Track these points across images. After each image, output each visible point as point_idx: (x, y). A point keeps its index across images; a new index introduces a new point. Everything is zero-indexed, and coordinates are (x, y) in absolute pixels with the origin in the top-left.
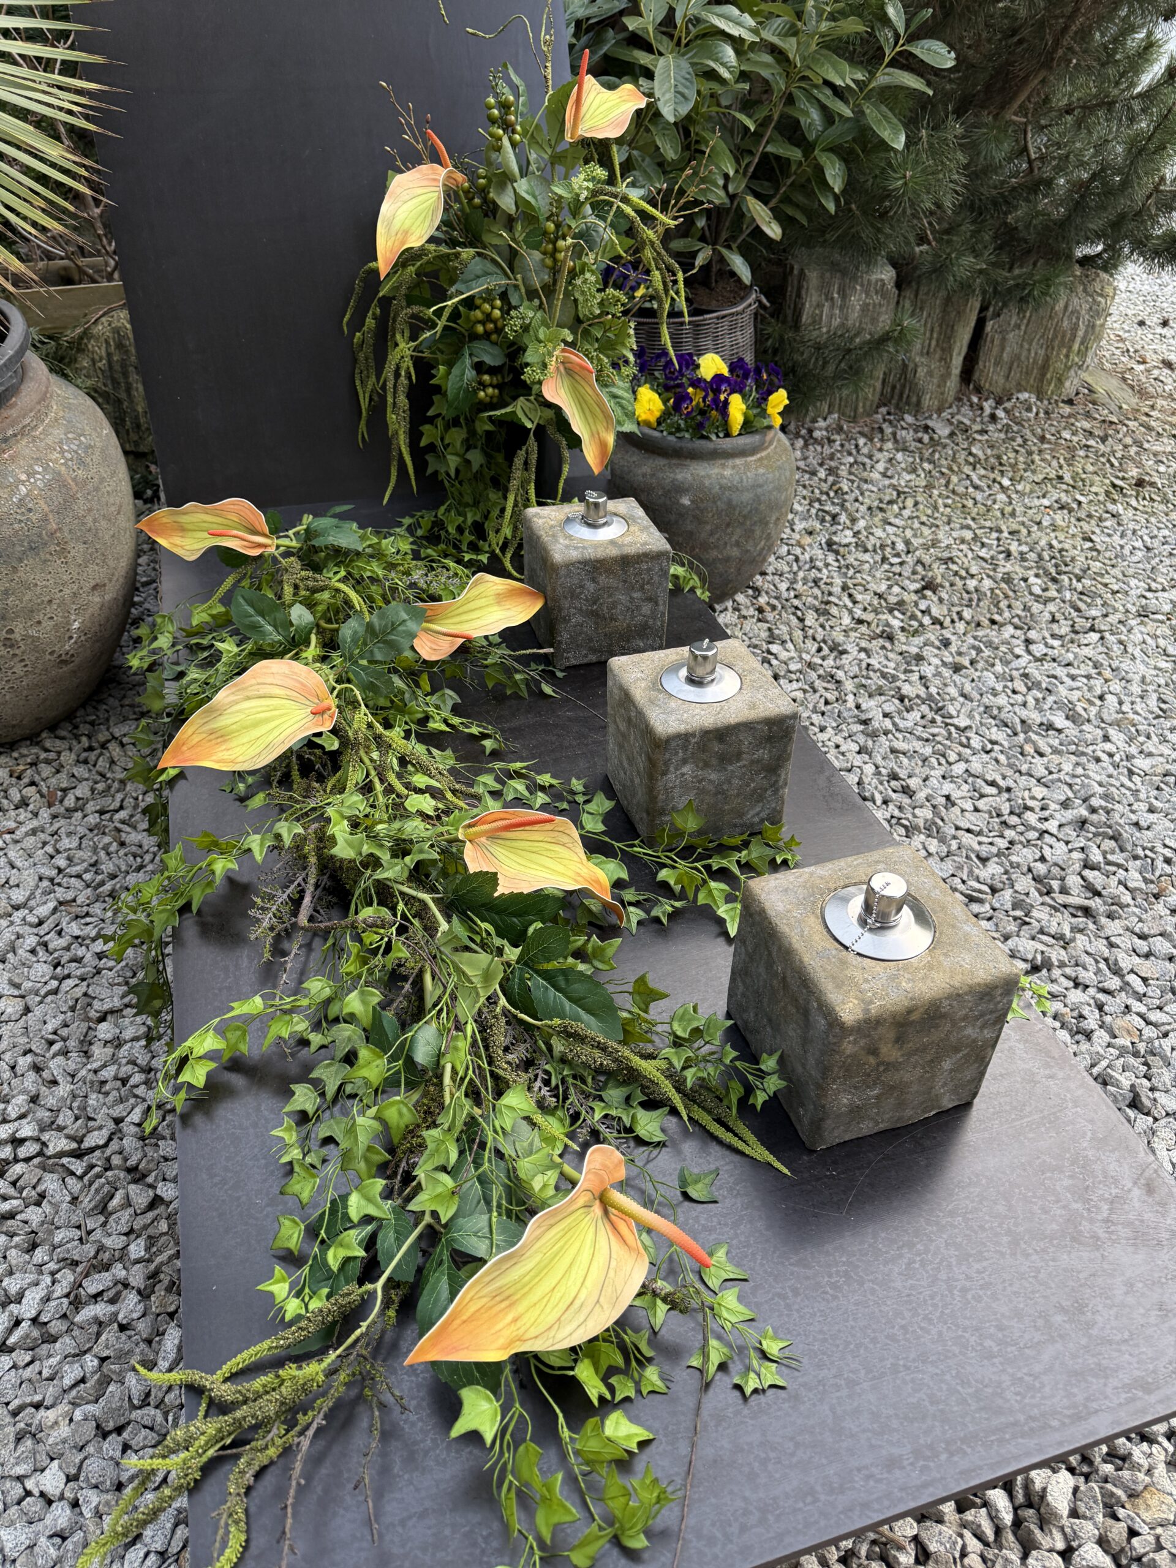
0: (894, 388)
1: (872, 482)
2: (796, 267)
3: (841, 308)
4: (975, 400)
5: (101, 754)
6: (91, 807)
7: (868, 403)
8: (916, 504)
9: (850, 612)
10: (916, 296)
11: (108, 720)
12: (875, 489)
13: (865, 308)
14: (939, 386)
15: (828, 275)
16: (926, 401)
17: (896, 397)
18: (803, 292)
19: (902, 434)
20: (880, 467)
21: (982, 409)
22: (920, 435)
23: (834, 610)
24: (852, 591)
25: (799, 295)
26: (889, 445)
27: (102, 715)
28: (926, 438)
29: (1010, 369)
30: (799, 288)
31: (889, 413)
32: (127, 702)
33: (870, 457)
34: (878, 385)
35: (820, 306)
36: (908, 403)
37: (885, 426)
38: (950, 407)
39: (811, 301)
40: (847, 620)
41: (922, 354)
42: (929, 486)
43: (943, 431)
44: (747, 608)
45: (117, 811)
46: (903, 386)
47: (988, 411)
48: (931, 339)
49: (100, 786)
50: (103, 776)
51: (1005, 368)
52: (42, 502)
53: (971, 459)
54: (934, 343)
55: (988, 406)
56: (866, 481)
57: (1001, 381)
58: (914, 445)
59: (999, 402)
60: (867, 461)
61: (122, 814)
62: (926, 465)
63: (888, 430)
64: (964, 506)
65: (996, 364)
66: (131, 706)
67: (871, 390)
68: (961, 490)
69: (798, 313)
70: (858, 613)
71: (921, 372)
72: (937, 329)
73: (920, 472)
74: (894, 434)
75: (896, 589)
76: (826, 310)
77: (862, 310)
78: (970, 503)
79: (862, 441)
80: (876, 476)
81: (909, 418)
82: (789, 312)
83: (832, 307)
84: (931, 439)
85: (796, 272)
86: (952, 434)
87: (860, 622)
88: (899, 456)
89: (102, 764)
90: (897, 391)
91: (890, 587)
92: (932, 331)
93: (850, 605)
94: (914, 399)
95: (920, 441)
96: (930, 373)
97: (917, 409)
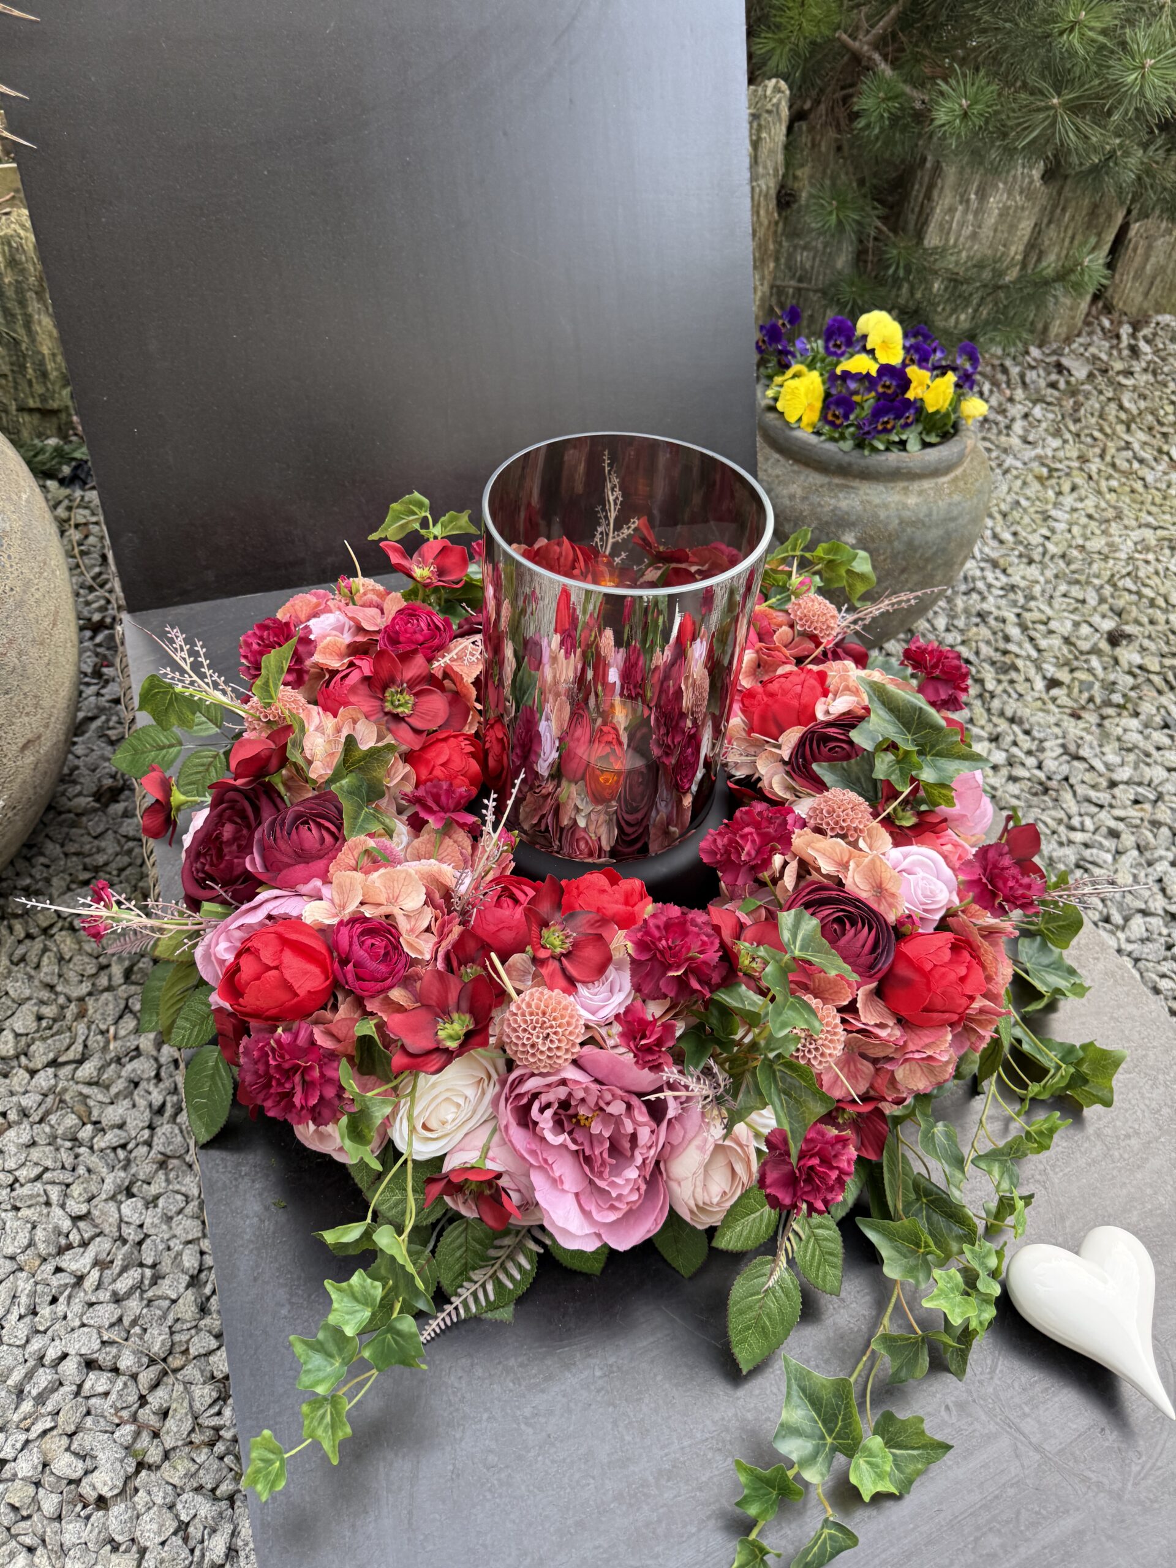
2: (929, 158)
3: (976, 213)
4: (1106, 323)
5: (45, 950)
6: (41, 1053)
8: (1074, 489)
11: (48, 881)
12: (1019, 464)
13: (1004, 213)
15: (968, 170)
18: (935, 194)
21: (1118, 337)
22: (1054, 377)
24: (1032, 633)
25: (928, 196)
26: (1019, 394)
27: (37, 872)
28: (1062, 383)
29: (1152, 284)
30: (931, 186)
32: (72, 848)
33: (1003, 412)
35: (952, 210)
37: (1008, 363)
38: (1079, 335)
39: (942, 203)
42: (1083, 459)
43: (1080, 372)
45: (80, 1062)
47: (1125, 341)
49: (49, 1011)
50: (51, 987)
51: (1146, 284)
53: (1123, 416)
55: (1125, 330)
56: (1005, 451)
57: (1139, 298)
58: (1051, 394)
59: (1136, 326)
60: (1000, 418)
61: (88, 1070)
62: (1072, 425)
63: (1015, 371)
64: (1133, 491)
65: (1135, 278)
66: (77, 854)
68: (1125, 466)
69: (924, 221)
70: (1051, 670)
73: (1068, 436)
74: (1022, 376)
75: (1085, 630)
76: (958, 215)
77: (1001, 215)
78: (1139, 486)
80: (1015, 441)
81: (1035, 352)
82: (912, 218)
83: (966, 211)
84: (1068, 383)
85: (928, 165)
86: (1091, 376)
88: (1037, 411)
89: (49, 967)
91: (1077, 625)
93: (1034, 654)
94: (1040, 325)
95: (1056, 386)
97: (1044, 339)
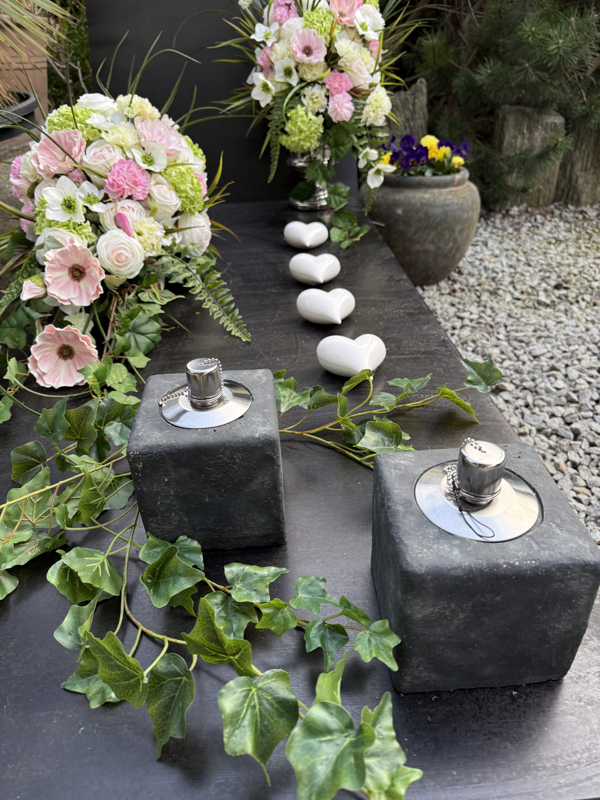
0: (563, 191)
1: (541, 235)
2: (501, 114)
3: (529, 139)
7: (546, 199)
9: (512, 294)
10: (578, 136)
14: (592, 190)
16: (584, 198)
17: (564, 197)
18: (505, 129)
19: (565, 214)
20: (548, 228)
22: (577, 215)
23: (501, 292)
25: (502, 131)
28: (580, 217)
30: (503, 126)
31: (560, 205)
33: (543, 224)
34: (553, 188)
35: (515, 137)
36: (572, 200)
37: (555, 211)
39: (509, 134)
40: (509, 298)
41: (581, 171)
43: (592, 213)
44: (445, 289)
46: (569, 190)
48: (587, 161)
54: (589, 164)
56: (537, 234)
58: (572, 220)
60: (540, 225)
62: (578, 229)
67: (550, 191)
69: (502, 141)
71: (581, 181)
72: (591, 155)
73: (573, 232)
74: (561, 215)
76: (519, 139)
77: (542, 141)
79: (539, 217)
80: (544, 232)
82: (496, 142)
83: (523, 138)
84: (584, 217)
85: (500, 117)
87: (518, 299)
88: (562, 224)
90: (565, 193)
91: (540, 283)
92: (588, 156)
93: (513, 291)
94: (576, 197)
95: (577, 218)
96: (587, 182)
97: (578, 203)
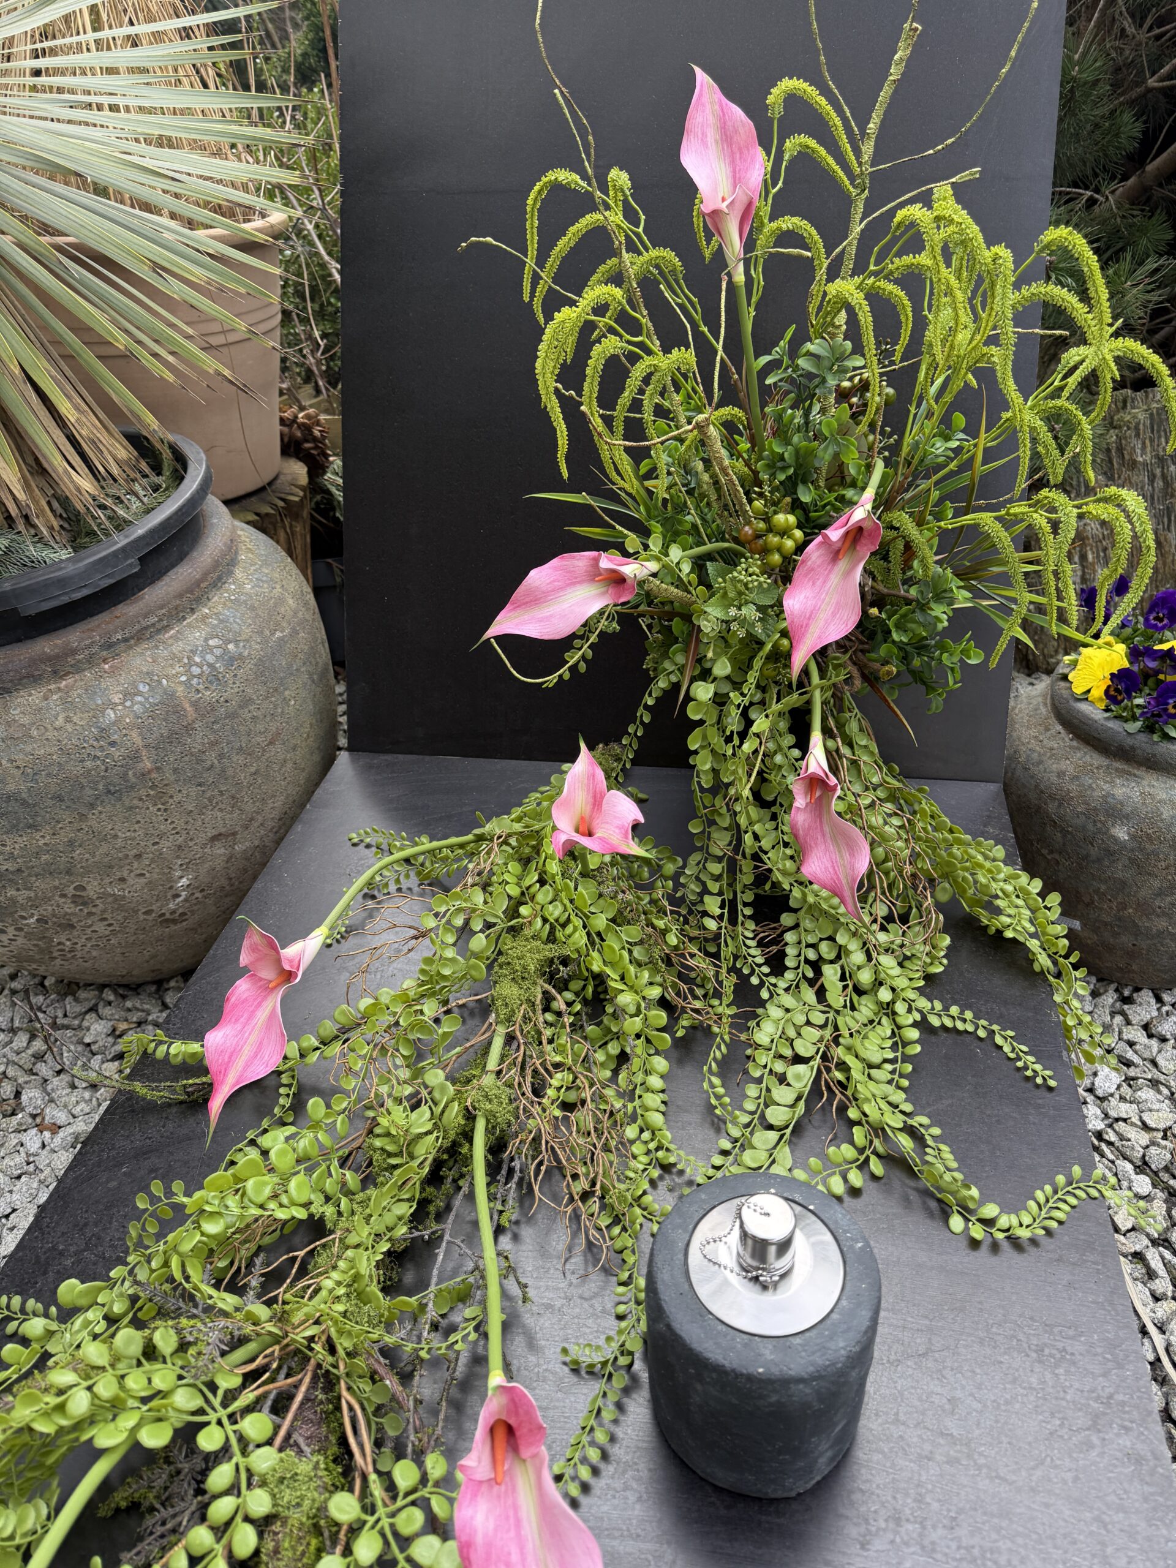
52: (134, 733)
